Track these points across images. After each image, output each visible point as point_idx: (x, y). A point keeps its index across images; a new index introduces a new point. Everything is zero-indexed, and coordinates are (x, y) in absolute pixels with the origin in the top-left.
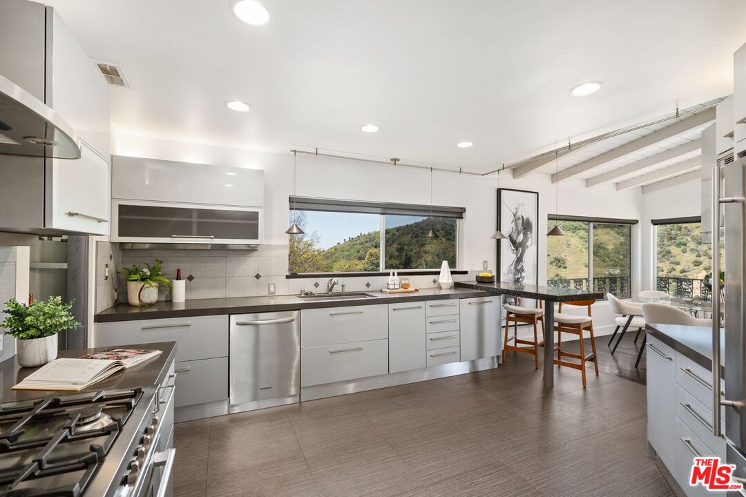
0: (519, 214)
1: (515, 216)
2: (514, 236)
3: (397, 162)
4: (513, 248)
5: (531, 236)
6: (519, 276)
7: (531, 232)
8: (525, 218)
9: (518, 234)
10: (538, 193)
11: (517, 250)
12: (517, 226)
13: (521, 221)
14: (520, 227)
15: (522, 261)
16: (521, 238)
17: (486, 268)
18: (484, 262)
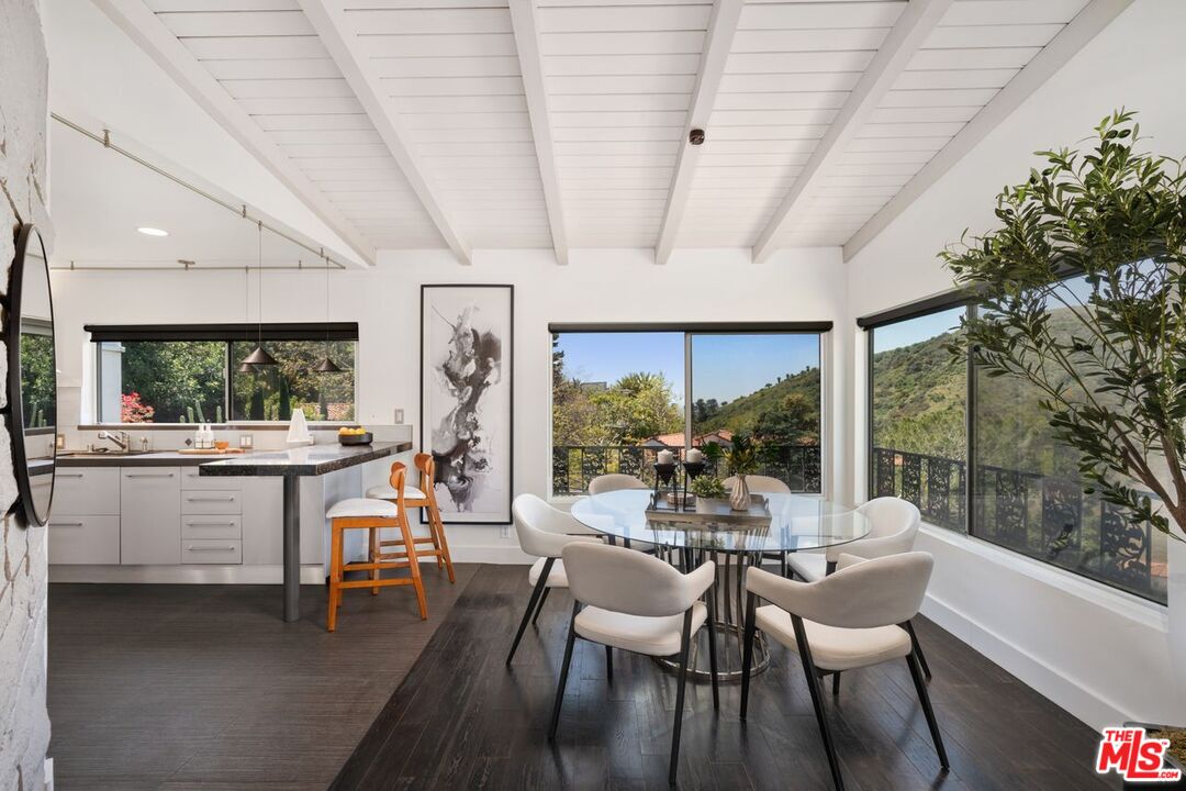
0: (468, 327)
1: (456, 330)
2: (456, 366)
3: (189, 266)
4: (451, 386)
5: (498, 366)
6: (467, 436)
7: (497, 357)
8: (481, 333)
9: (465, 361)
10: (512, 287)
11: (461, 391)
12: (461, 349)
13: (471, 340)
14: (469, 350)
15: (473, 410)
16: (471, 368)
17: (401, 422)
18: (397, 411)
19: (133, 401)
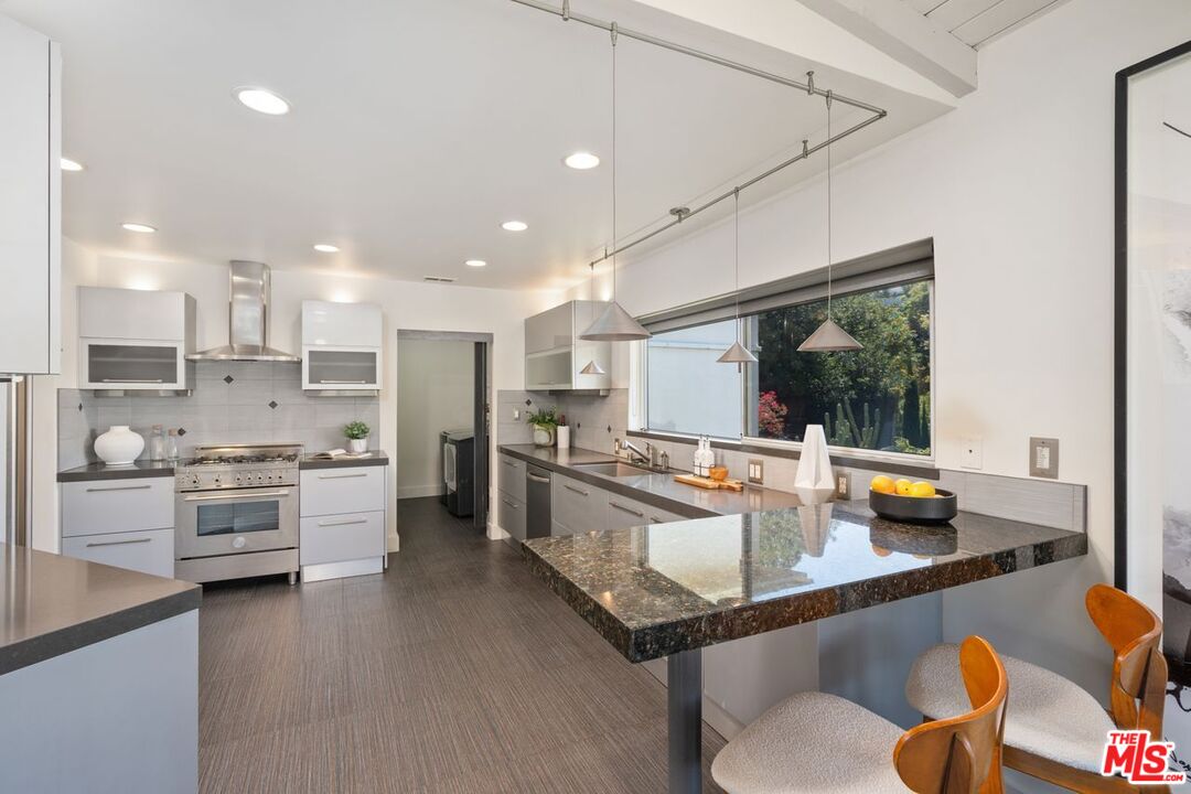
17: (1052, 472)
18: (1036, 444)
19: (770, 397)
